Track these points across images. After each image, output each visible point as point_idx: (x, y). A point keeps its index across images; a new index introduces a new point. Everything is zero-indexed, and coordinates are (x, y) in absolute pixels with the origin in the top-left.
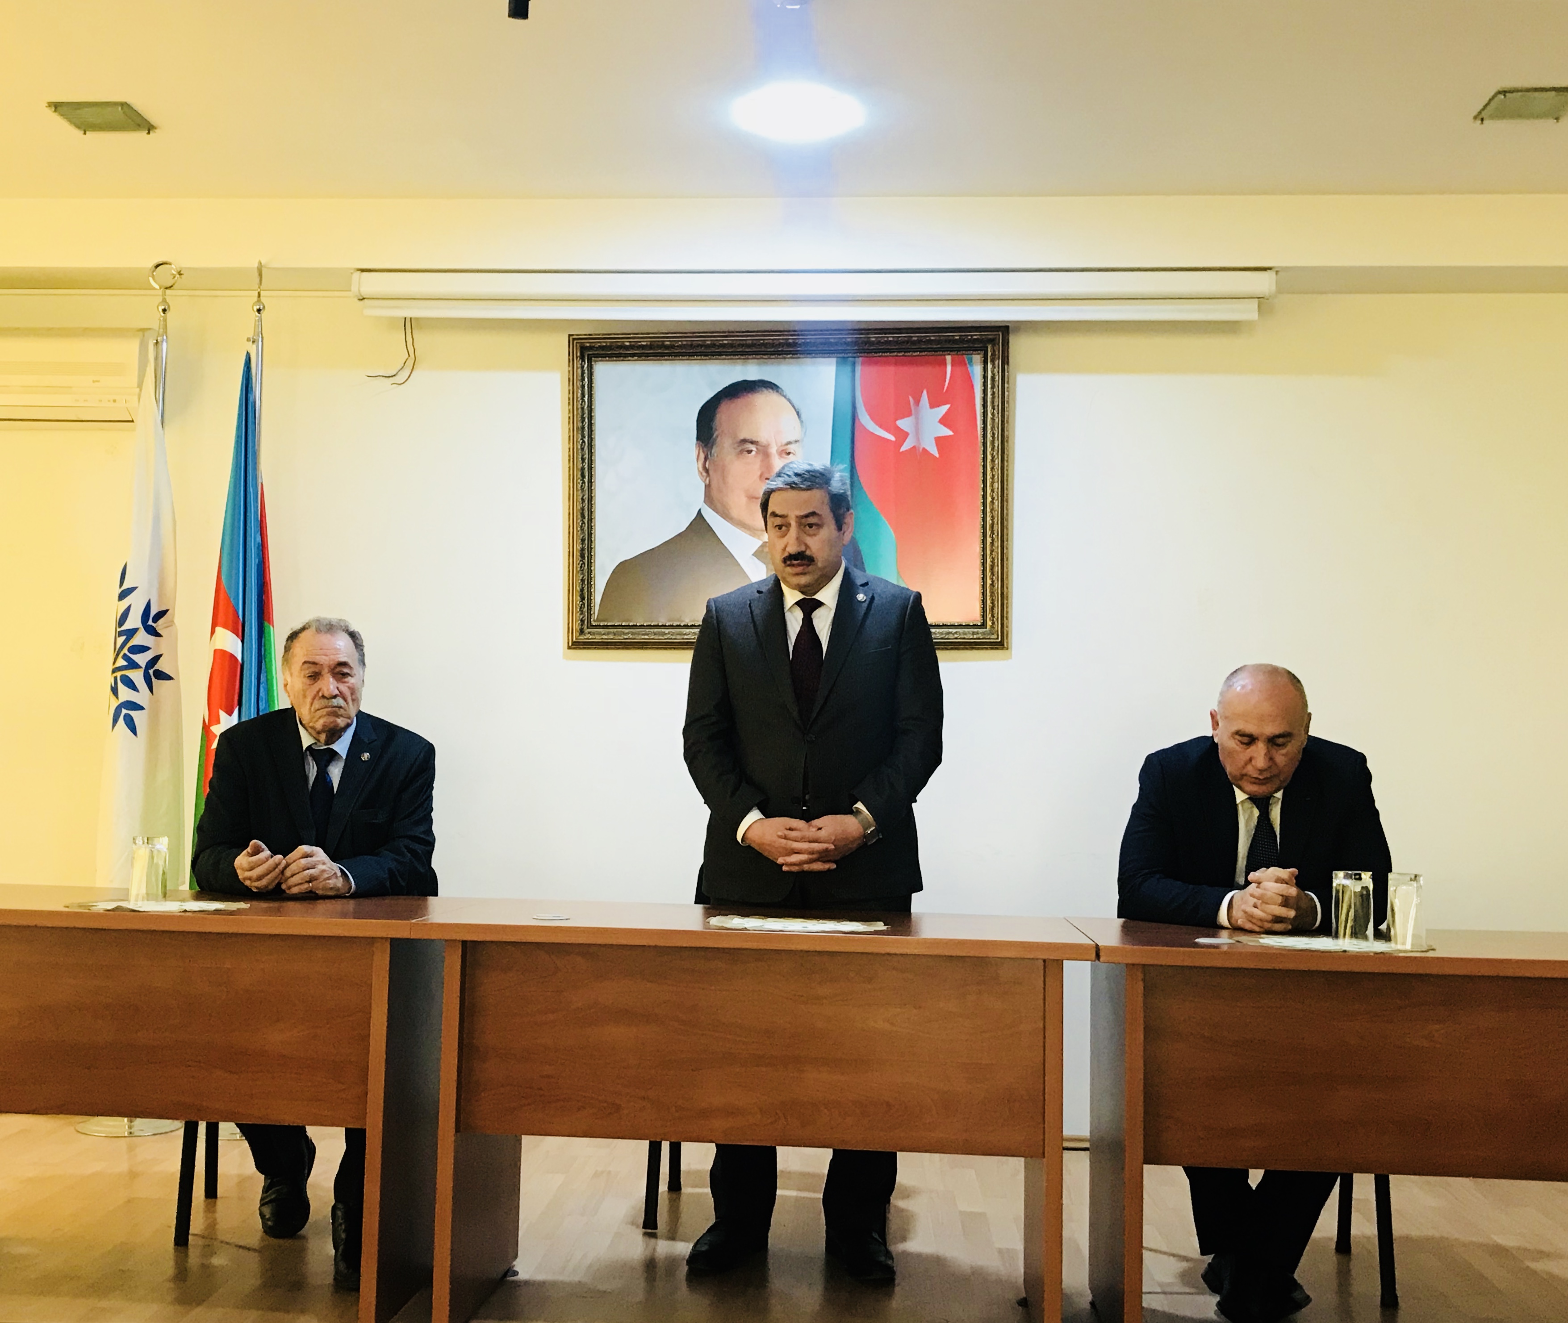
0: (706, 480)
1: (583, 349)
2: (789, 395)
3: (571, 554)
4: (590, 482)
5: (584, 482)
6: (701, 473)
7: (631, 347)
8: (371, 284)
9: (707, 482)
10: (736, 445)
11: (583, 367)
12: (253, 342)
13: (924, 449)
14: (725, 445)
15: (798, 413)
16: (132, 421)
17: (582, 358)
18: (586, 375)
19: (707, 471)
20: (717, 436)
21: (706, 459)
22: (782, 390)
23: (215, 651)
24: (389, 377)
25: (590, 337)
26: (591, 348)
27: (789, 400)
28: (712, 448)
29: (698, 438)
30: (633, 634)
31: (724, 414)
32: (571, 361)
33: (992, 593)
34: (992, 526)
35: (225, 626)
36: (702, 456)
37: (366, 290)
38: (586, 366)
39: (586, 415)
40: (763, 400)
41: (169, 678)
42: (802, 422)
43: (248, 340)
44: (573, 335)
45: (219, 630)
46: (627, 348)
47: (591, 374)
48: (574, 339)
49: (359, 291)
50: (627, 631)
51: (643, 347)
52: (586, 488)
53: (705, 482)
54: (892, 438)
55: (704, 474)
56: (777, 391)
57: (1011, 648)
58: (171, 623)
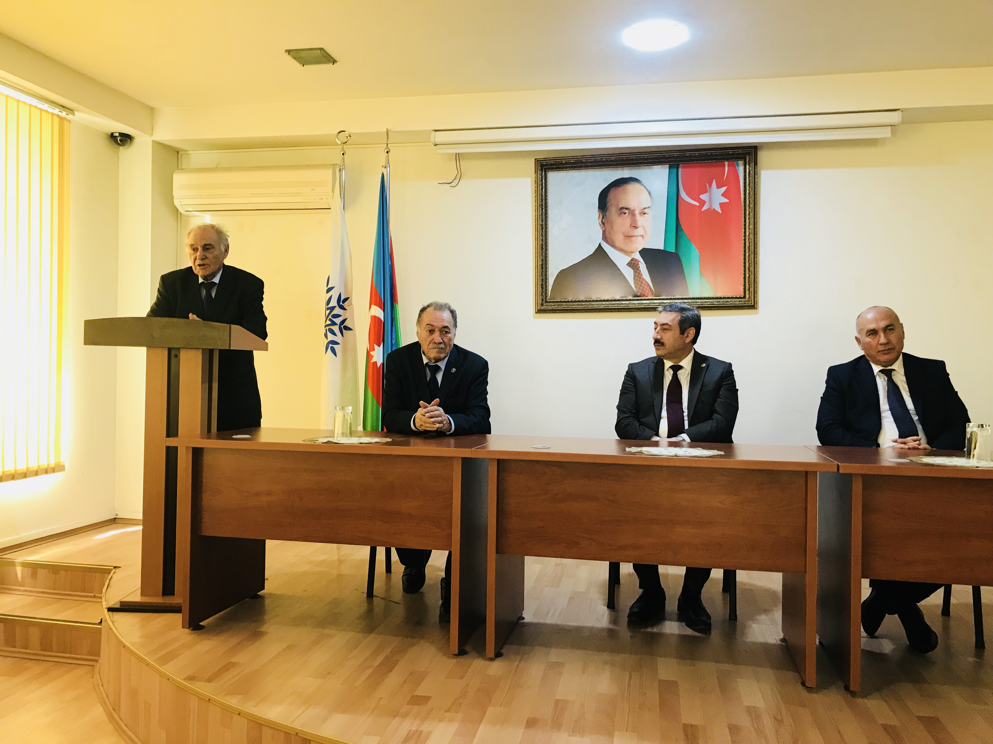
0: (603, 228)
1: (542, 166)
2: (645, 185)
3: (536, 267)
4: (546, 232)
5: (543, 231)
6: (601, 225)
7: (566, 163)
8: (440, 137)
9: (604, 229)
10: (618, 211)
11: (542, 175)
12: (385, 168)
13: (714, 209)
14: (613, 211)
15: (650, 194)
16: (330, 209)
17: (542, 170)
18: (543, 178)
19: (603, 224)
20: (609, 206)
21: (603, 218)
22: (641, 182)
23: (371, 316)
24: (449, 183)
25: (545, 159)
26: (546, 165)
27: (645, 187)
28: (606, 212)
29: (599, 208)
30: (567, 305)
31: (611, 195)
32: (536, 172)
33: (749, 281)
34: (749, 247)
35: (375, 305)
36: (601, 217)
37: (438, 141)
38: (543, 174)
39: (544, 198)
40: (632, 187)
41: (351, 329)
42: (651, 197)
43: (383, 167)
44: (537, 159)
45: (373, 306)
46: (563, 164)
47: (546, 178)
48: (537, 161)
49: (434, 141)
50: (564, 304)
51: (572, 163)
52: (544, 234)
53: (602, 229)
54: (697, 204)
55: (602, 225)
56: (639, 183)
57: (758, 308)
58: (351, 304)
